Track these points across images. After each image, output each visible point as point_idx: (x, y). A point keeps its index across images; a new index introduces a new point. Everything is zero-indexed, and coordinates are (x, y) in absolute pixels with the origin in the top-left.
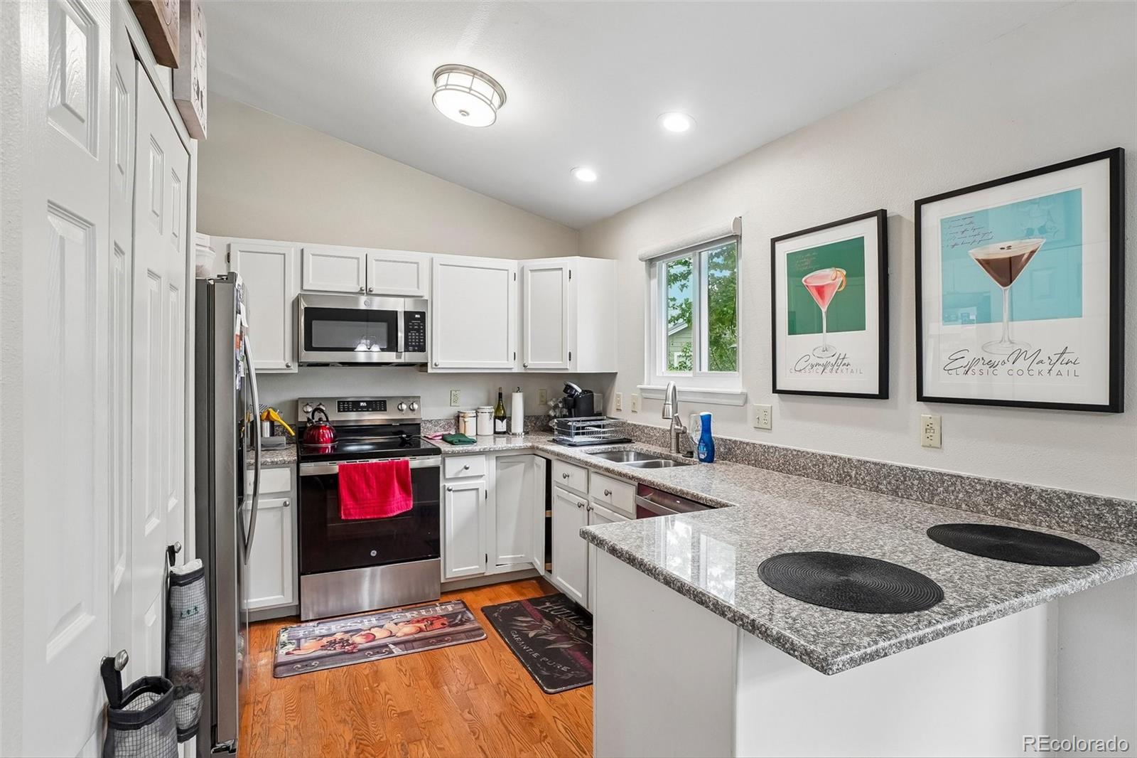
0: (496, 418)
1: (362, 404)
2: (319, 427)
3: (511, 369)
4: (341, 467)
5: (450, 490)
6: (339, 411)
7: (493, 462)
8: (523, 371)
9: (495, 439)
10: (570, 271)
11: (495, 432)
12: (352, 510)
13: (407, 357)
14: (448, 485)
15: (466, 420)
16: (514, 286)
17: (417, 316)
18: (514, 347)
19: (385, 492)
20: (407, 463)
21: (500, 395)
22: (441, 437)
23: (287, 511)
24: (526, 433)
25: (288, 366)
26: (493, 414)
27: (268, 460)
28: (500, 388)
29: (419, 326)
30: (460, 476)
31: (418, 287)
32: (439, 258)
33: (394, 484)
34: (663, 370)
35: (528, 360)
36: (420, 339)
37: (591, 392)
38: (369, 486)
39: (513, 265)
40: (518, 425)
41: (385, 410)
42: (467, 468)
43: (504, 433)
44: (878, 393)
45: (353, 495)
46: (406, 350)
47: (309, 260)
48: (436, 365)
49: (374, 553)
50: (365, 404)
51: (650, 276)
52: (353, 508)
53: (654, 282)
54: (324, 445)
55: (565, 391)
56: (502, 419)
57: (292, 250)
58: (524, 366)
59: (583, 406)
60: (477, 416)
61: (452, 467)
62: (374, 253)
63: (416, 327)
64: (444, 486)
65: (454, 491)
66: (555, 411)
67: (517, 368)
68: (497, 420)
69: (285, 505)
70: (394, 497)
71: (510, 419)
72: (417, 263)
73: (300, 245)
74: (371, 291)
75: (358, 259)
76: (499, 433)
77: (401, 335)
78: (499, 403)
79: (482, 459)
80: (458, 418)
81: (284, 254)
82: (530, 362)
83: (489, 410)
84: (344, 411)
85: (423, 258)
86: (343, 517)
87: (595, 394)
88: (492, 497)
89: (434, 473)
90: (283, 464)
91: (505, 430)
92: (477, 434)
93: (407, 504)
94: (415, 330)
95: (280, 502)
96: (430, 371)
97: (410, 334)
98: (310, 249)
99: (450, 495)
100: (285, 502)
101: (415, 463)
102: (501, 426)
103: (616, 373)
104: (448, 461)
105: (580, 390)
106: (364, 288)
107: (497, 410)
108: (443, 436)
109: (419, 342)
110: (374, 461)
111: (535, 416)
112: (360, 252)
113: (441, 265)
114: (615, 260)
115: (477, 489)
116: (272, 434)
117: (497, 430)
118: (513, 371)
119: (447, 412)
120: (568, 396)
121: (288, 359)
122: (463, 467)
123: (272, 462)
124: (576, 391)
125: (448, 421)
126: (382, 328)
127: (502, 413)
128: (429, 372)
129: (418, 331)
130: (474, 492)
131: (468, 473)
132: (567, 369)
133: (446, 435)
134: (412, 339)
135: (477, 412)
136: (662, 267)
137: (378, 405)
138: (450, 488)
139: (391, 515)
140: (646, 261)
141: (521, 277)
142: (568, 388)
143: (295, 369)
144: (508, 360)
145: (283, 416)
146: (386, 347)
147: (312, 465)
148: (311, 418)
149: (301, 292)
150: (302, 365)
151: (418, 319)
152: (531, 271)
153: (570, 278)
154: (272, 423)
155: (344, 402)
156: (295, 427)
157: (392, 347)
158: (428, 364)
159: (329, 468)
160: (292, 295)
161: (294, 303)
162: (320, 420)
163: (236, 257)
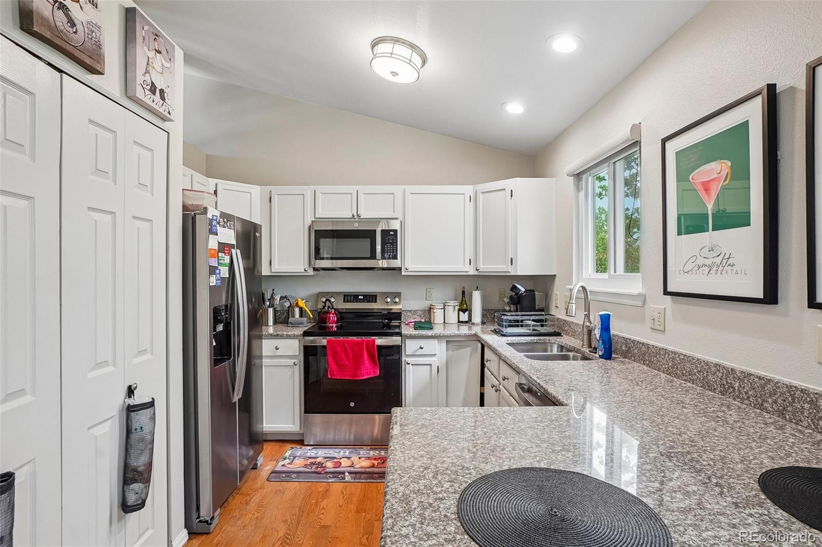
0: (459, 310)
1: (360, 297)
2: (329, 313)
3: (467, 272)
4: (328, 342)
5: (408, 364)
6: (344, 302)
7: (444, 345)
8: (476, 273)
9: (459, 326)
10: (512, 191)
11: (459, 322)
12: (335, 372)
13: (384, 264)
14: (409, 360)
15: (434, 311)
16: (470, 206)
17: (391, 233)
18: (469, 254)
19: (358, 361)
20: (374, 341)
21: (463, 292)
22: (413, 323)
23: (297, 368)
24: (483, 323)
25: (305, 270)
26: (457, 308)
27: (285, 333)
28: (464, 287)
29: (393, 240)
30: (417, 353)
31: (394, 212)
32: (410, 188)
33: (364, 356)
34: (590, 273)
35: (480, 265)
36: (393, 250)
37: (534, 291)
38: (347, 355)
39: (468, 190)
40: (477, 317)
41: (376, 302)
42: (421, 348)
43: (466, 322)
44: (762, 297)
45: (336, 362)
46: (383, 258)
47: (319, 197)
48: (406, 269)
49: (352, 404)
50: (362, 297)
51: (578, 188)
52: (336, 371)
53: (582, 194)
54: (331, 325)
55: (512, 290)
56: (464, 311)
57: (308, 191)
58: (477, 270)
59: (525, 303)
60: (444, 309)
61: (410, 347)
62: (362, 189)
63: (390, 241)
64: (405, 360)
65: (412, 365)
66: (510, 307)
67: (472, 272)
68: (460, 312)
69: (295, 364)
70: (364, 365)
71: (471, 310)
72: (393, 194)
73: (313, 187)
74: (360, 216)
75: (351, 194)
76: (462, 322)
77: (379, 248)
78: (462, 299)
79: (435, 341)
80: (430, 310)
81: (304, 195)
82: (481, 266)
83: (453, 305)
84: (347, 302)
85: (398, 189)
86: (329, 376)
87: (536, 293)
88: (443, 372)
89: (397, 349)
90: (294, 337)
91: (467, 320)
92: (444, 322)
93: (374, 372)
94: (390, 243)
95: (291, 362)
96: (403, 273)
97: (386, 246)
98: (320, 189)
99: (409, 367)
100: (295, 362)
101: (380, 341)
102: (464, 317)
103: (556, 275)
104: (408, 342)
105: (523, 290)
106: (355, 214)
107: (461, 304)
108: (415, 322)
109: (393, 252)
110: (355, 338)
111: (494, 310)
112: (352, 189)
113: (411, 194)
114: (553, 179)
115: (431, 365)
116: (301, 316)
117: (460, 320)
118: (470, 274)
119: (422, 305)
120: (515, 295)
121: (307, 267)
122: (419, 347)
123: (287, 335)
124: (520, 290)
125: (424, 311)
126: (367, 243)
127: (465, 307)
128: (402, 274)
129: (392, 244)
130: (429, 367)
131: (420, 352)
132: (509, 272)
133: (417, 322)
134: (387, 250)
135: (444, 306)
136: (589, 179)
137: (371, 298)
138: (409, 362)
139: (361, 378)
140: (574, 175)
141: (474, 199)
142: (514, 288)
143: (311, 272)
144: (464, 265)
145: (310, 304)
146: (369, 256)
147: (312, 338)
148: (324, 307)
149: (313, 220)
150: (315, 269)
151: (392, 235)
152: (482, 193)
153: (512, 196)
154: (301, 309)
155: (348, 295)
156: (316, 311)
157: (373, 256)
158: (400, 269)
159: (323, 341)
160: (308, 222)
161: (310, 227)
162: (329, 307)
163: (275, 199)
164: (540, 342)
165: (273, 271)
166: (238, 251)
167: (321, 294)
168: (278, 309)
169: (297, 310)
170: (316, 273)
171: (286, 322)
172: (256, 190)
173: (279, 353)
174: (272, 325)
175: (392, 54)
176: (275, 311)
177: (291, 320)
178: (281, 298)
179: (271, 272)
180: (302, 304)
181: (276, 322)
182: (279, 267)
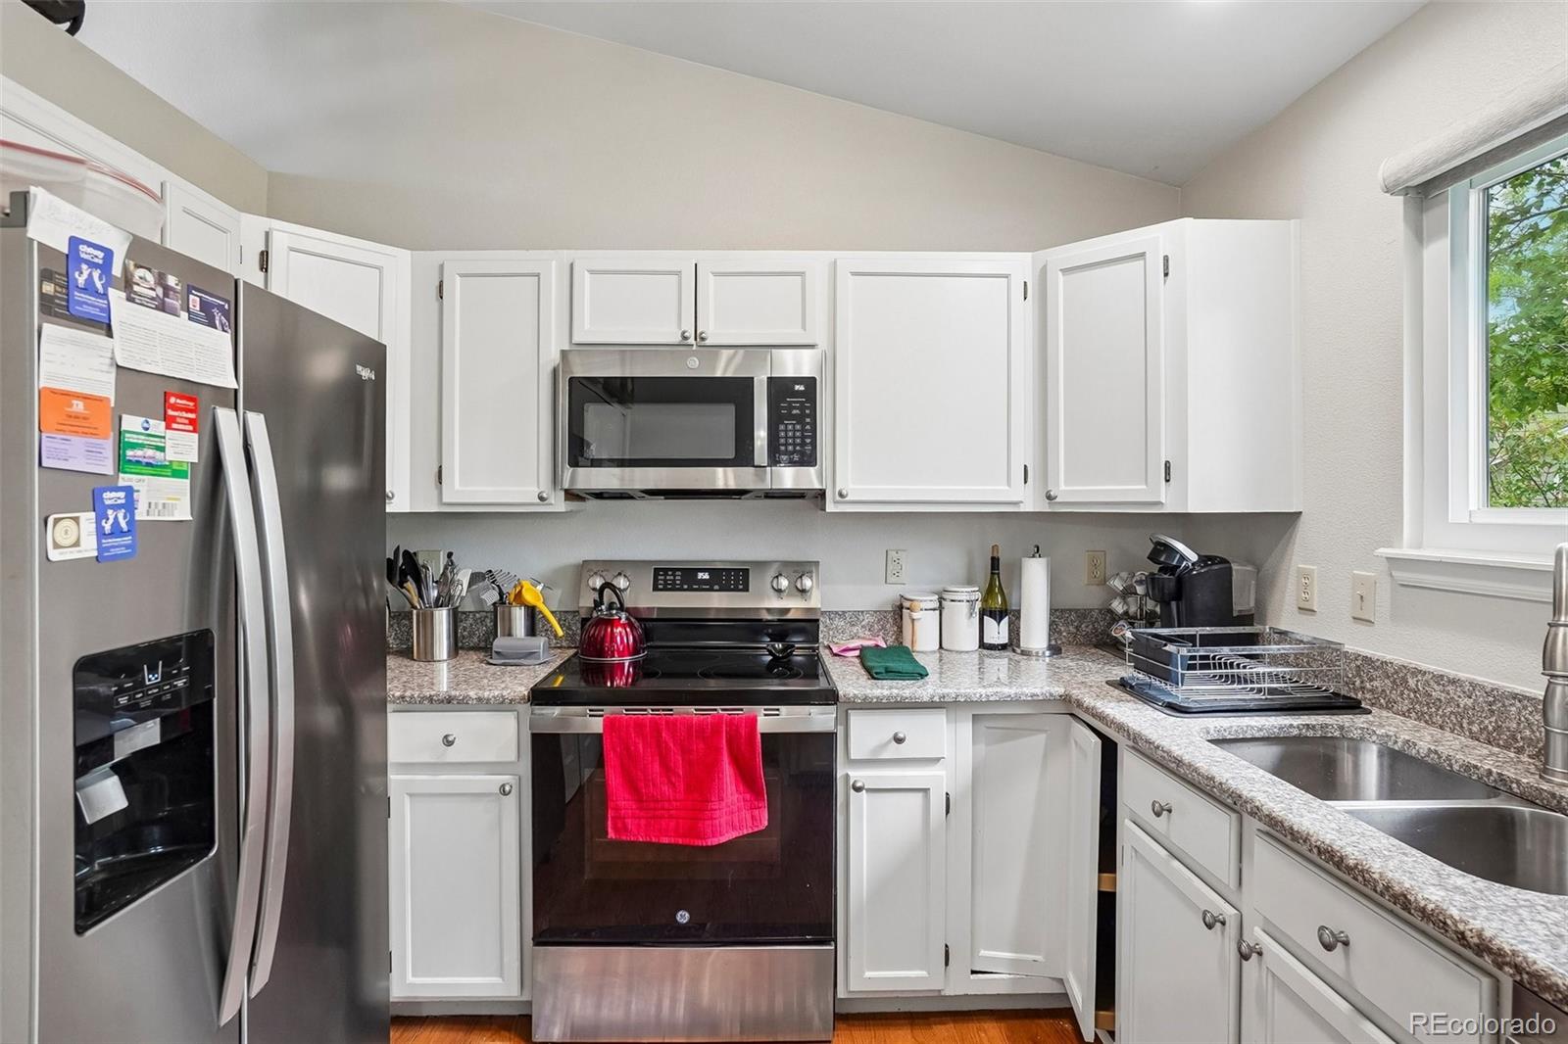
0: (982, 613)
1: (700, 575)
3: (1016, 503)
4: (610, 724)
5: (858, 789)
6: (656, 589)
7: (966, 728)
8: (1045, 507)
9: (981, 662)
10: (1166, 259)
11: (983, 645)
12: (629, 821)
13: (776, 478)
14: (857, 775)
15: (915, 615)
16: (1024, 313)
17: (797, 387)
18: (1024, 453)
19: (702, 786)
20: (752, 720)
21: (995, 562)
22: (857, 653)
23: (512, 799)
24: (1055, 650)
25: (541, 499)
26: (978, 605)
27: (472, 694)
28: (995, 548)
29: (802, 408)
30: (885, 755)
31: (804, 327)
32: (851, 260)
33: (721, 771)
34: (1473, 507)
35: (1058, 485)
36: (803, 437)
37: (1223, 561)
38: (667, 769)
39: (1020, 264)
40: (1036, 632)
41: (746, 589)
42: (899, 740)
43: (1004, 647)
45: (632, 786)
46: (775, 461)
47: (585, 283)
48: (841, 495)
49: (683, 917)
50: (706, 576)
51: (1419, 235)
52: (633, 817)
53: (1437, 251)
54: (616, 659)
55: (1153, 557)
56: (998, 615)
57: (550, 262)
58: (1049, 497)
59: (1202, 597)
60: (941, 608)
61: (864, 735)
62: (710, 260)
63: (794, 412)
64: (847, 776)
65: (868, 790)
66: (1126, 603)
67: (1030, 501)
68: (986, 619)
69: (504, 791)
70: (721, 799)
71: (1017, 614)
72: (802, 274)
73: (567, 255)
74: (703, 339)
75: (678, 273)
76: (992, 647)
77: (761, 435)
78: (992, 581)
79: (939, 718)
80: (899, 612)
81: (538, 275)
82: (1063, 487)
83: (966, 598)
84: (665, 589)
85: (815, 262)
86: (611, 835)
87: (1235, 567)
88: (962, 810)
89: (824, 744)
90: (501, 705)
91: (1006, 641)
92: (941, 647)
93: (753, 817)
94: (794, 417)
95: (494, 783)
96: (830, 507)
97: (782, 427)
98: (585, 259)
99: (860, 804)
100: (503, 786)
101: (769, 720)
102: (997, 632)
103: (1301, 513)
104: (857, 720)
105: (1193, 557)
106: (691, 333)
107: (989, 593)
108: (862, 649)
109: (803, 444)
110: (692, 711)
111: (1076, 611)
112: (682, 260)
113: (854, 274)
114: (1292, 221)
115: (926, 791)
116: (532, 631)
117: (987, 640)
118: (1022, 509)
119: (877, 596)
120: (1160, 570)
121: (545, 485)
122: (891, 735)
123: (480, 699)
124: (1183, 558)
125: (880, 614)
126: (724, 417)
127: (998, 604)
128: (827, 510)
129: (800, 419)
130: (920, 795)
131: (894, 751)
132: (1157, 504)
133: (868, 648)
134: (786, 437)
135: (941, 600)
136: (1465, 197)
137: (733, 577)
138: (859, 785)
139: (715, 841)
140: (1406, 191)
141: (1040, 292)
142: (1161, 550)
143: (558, 504)
144: (1009, 484)
145: (557, 594)
146: (731, 456)
147: (557, 711)
148: (598, 603)
149: (566, 347)
150: (571, 495)
151: (799, 394)
152: (1064, 271)
153: (1166, 275)
154: (532, 613)
155: (666, 571)
156: (576, 613)
157: (743, 456)
158: (821, 494)
159: (591, 722)
160: (552, 357)
161: (555, 371)
162: (611, 606)
163: (455, 287)
164: (1310, 734)
165: (445, 500)
167: (586, 567)
168: (469, 606)
169: (519, 616)
170: (575, 505)
171: (485, 648)
172: (399, 263)
173: (452, 755)
174: (445, 657)
176: (456, 617)
177: (499, 643)
178: (476, 578)
179: (441, 503)
180: (529, 597)
181: (457, 647)
182: (464, 490)
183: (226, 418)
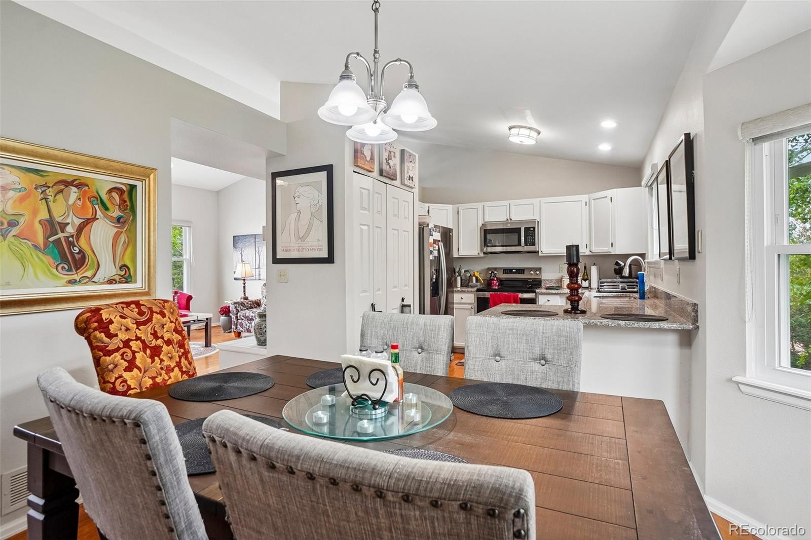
1: (514, 271)
2: (493, 280)
3: (585, 253)
4: (491, 295)
6: (503, 273)
8: (590, 254)
10: (611, 198)
13: (527, 249)
15: (564, 280)
16: (586, 209)
18: (586, 241)
20: (518, 295)
21: (585, 267)
22: (548, 287)
23: (473, 309)
25: (479, 254)
27: (466, 290)
28: (585, 264)
29: (532, 233)
31: (533, 215)
32: (544, 200)
35: (593, 248)
39: (584, 198)
41: (524, 273)
42: (548, 301)
43: (587, 288)
46: (526, 245)
47: (486, 209)
48: (542, 252)
50: (515, 271)
54: (494, 286)
56: (585, 280)
57: (480, 205)
58: (590, 251)
61: (542, 300)
62: (513, 202)
63: (530, 234)
67: (588, 252)
68: (583, 281)
69: (472, 308)
71: (590, 281)
72: (533, 204)
73: (483, 203)
74: (511, 220)
75: (506, 206)
76: (584, 288)
77: (523, 239)
78: (584, 272)
79: (558, 297)
80: (561, 279)
81: (477, 208)
84: (505, 273)
85: (536, 201)
89: (533, 301)
90: (471, 292)
91: (588, 286)
95: (470, 307)
97: (527, 238)
98: (487, 204)
101: (522, 296)
102: (585, 284)
104: (540, 297)
105: (623, 264)
106: (509, 218)
107: (584, 275)
109: (532, 241)
110: (507, 293)
112: (506, 203)
113: (545, 203)
116: (477, 282)
118: (586, 254)
119: (557, 276)
120: (618, 268)
121: (479, 251)
123: (468, 291)
124: (621, 265)
125: (557, 280)
126: (516, 236)
127: (586, 277)
128: (540, 255)
129: (531, 236)
131: (548, 303)
132: (610, 252)
134: (529, 240)
137: (520, 271)
140: (648, 187)
141: (588, 204)
142: (615, 262)
143: (482, 255)
144: (583, 248)
145: (482, 275)
146: (517, 244)
147: (481, 293)
148: (491, 276)
149: (483, 223)
150: (484, 253)
151: (532, 230)
152: (594, 199)
153: (611, 201)
154: (477, 278)
155: (506, 270)
156: (486, 279)
157: (519, 244)
158: (538, 252)
159: (487, 295)
160: (480, 225)
161: (481, 228)
162: (493, 277)
163: (461, 212)
165: (460, 254)
166: (442, 243)
167: (489, 269)
168: (463, 278)
169: (474, 278)
170: (485, 255)
171: (467, 286)
172: (450, 207)
173: (463, 301)
174: (459, 286)
175: (518, 134)
176: (461, 280)
177: (470, 284)
178: (465, 271)
179: (459, 255)
180: (477, 274)
181: (462, 286)
182: (464, 252)
183: (440, 243)
